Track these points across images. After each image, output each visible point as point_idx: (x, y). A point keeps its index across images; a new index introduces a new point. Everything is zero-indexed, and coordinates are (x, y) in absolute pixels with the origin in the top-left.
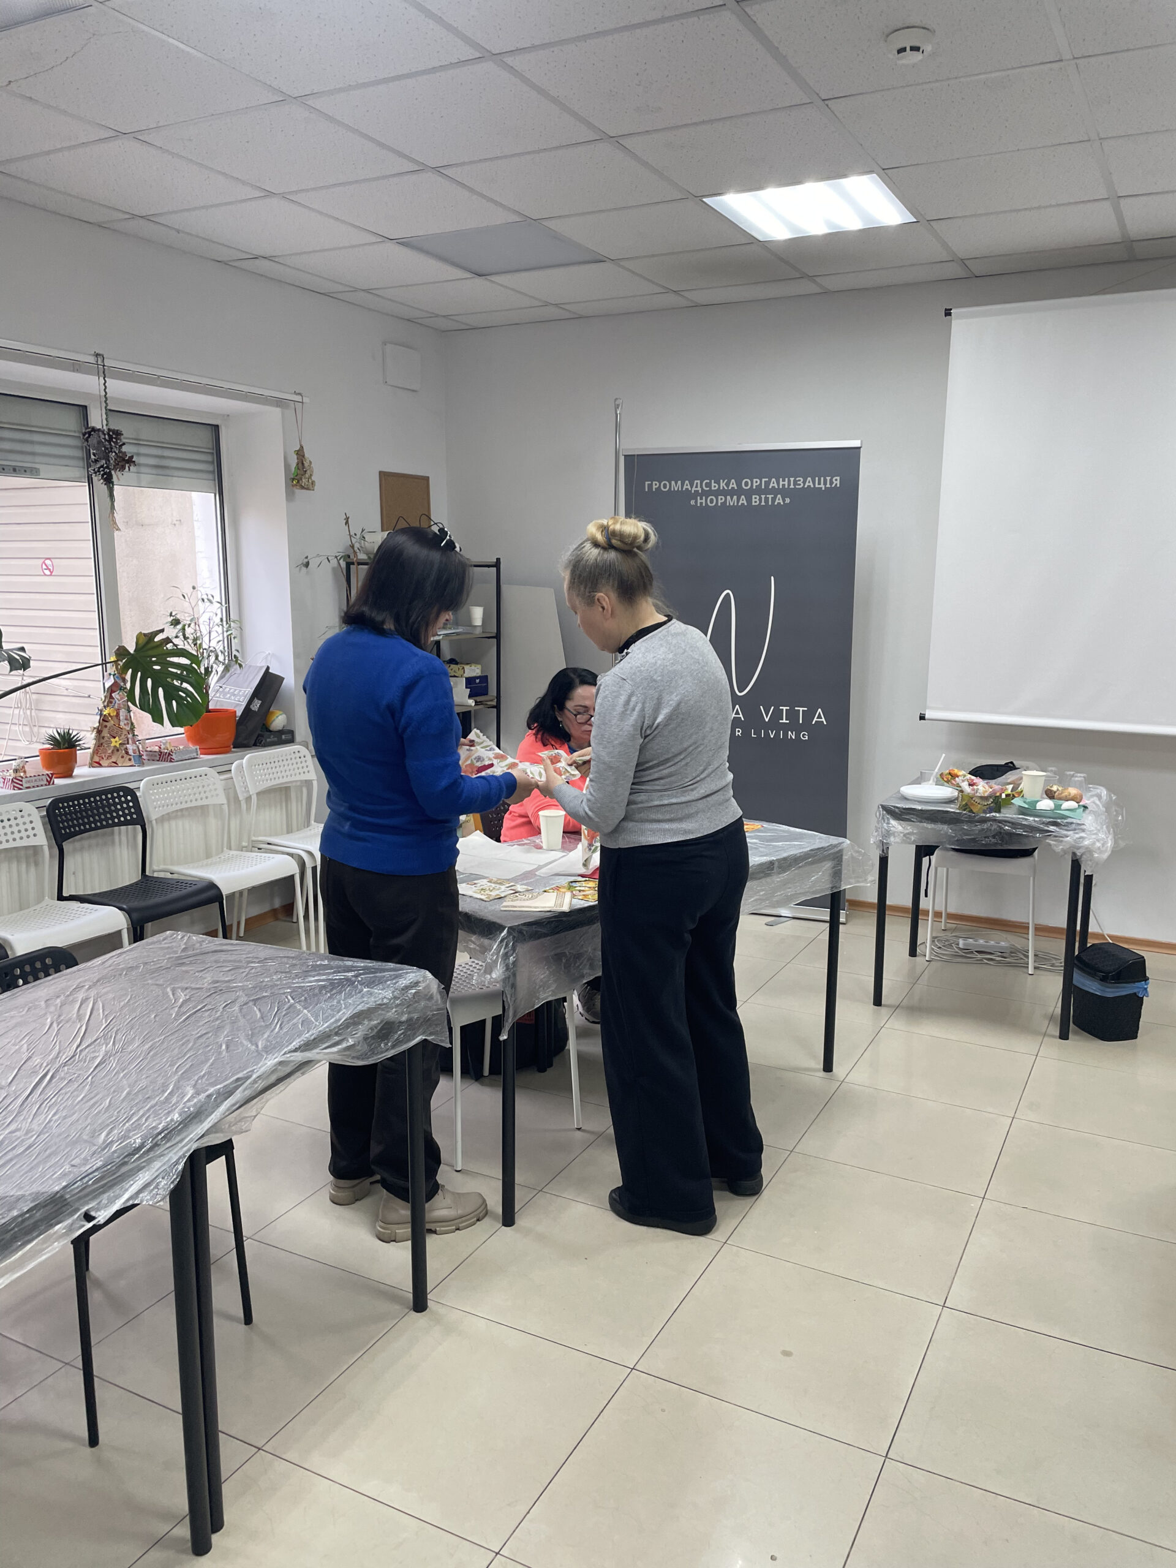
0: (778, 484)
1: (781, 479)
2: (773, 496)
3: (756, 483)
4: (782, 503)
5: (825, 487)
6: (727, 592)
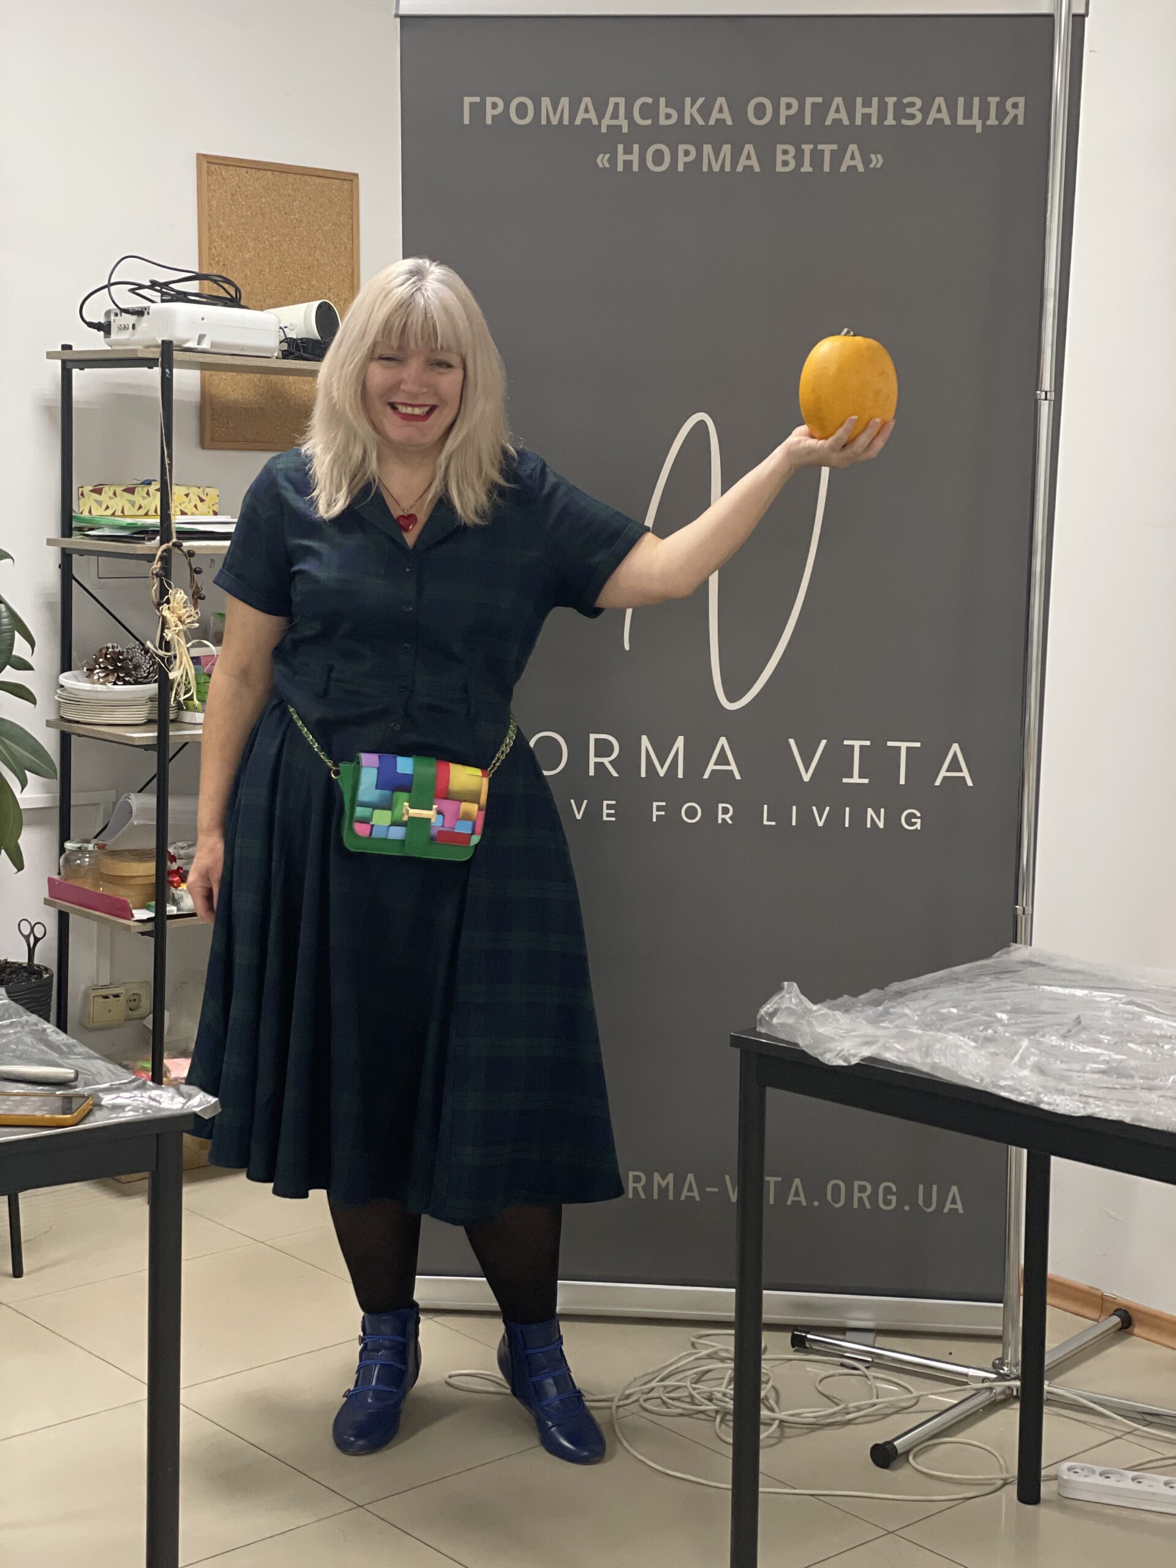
0: (852, 116)
1: (859, 100)
2: (835, 147)
3: (788, 108)
4: (861, 169)
5: (984, 124)
6: (702, 416)
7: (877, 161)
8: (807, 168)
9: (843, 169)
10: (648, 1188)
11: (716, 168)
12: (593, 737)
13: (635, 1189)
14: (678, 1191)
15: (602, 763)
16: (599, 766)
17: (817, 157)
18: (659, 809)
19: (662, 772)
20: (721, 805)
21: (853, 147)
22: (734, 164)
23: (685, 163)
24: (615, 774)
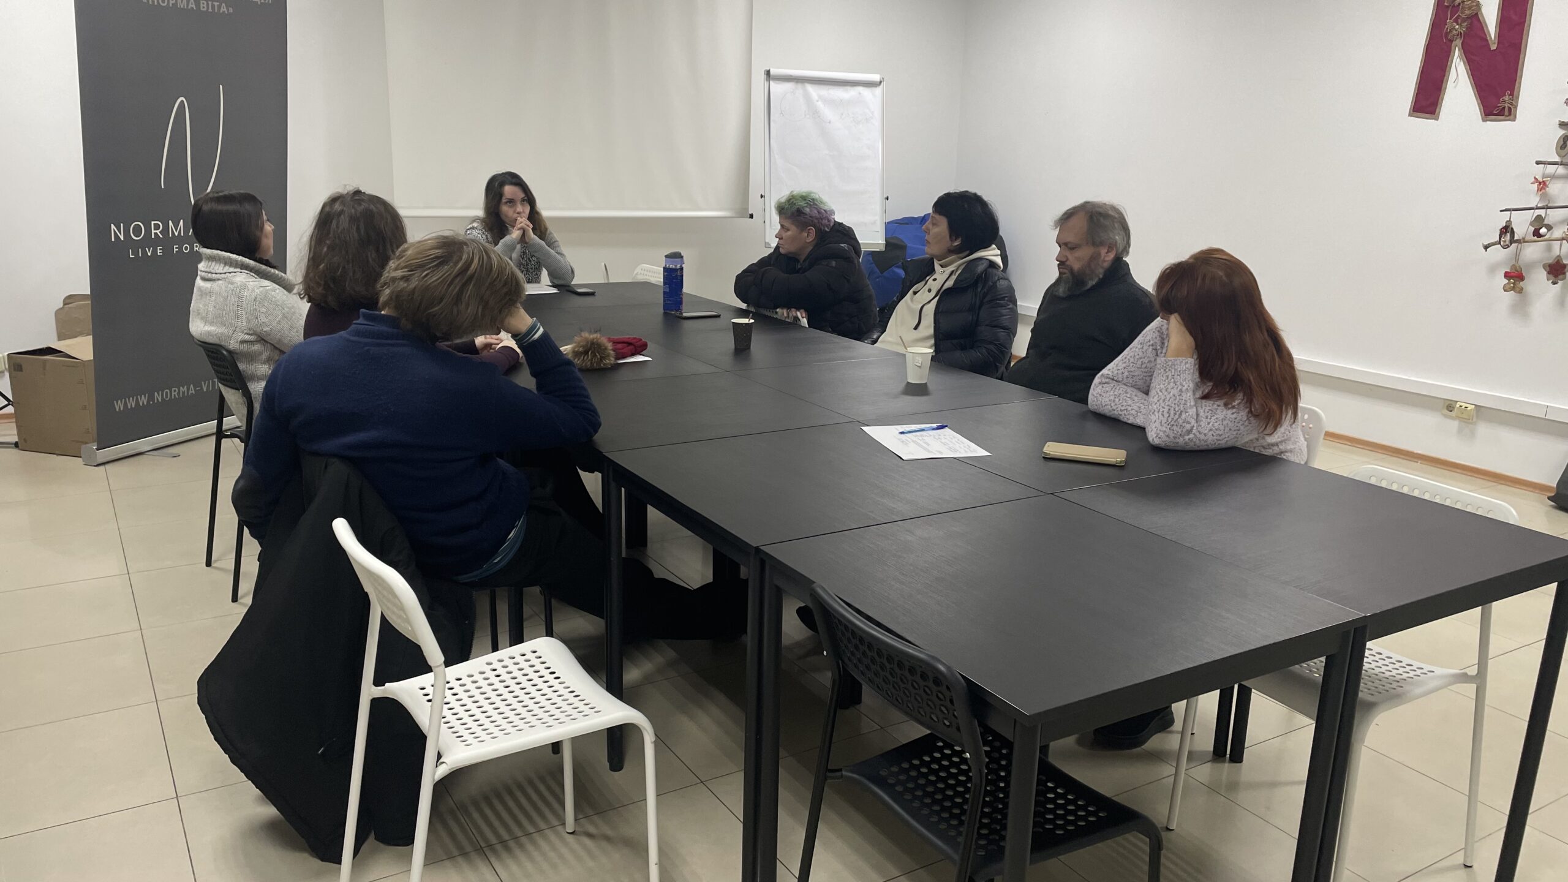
2: (218, 3)
4: (226, 12)
5: (260, 2)
6: (182, 98)
7: (231, 10)
8: (210, 10)
9: (221, 11)
10: (179, 393)
11: (182, 6)
12: (153, 223)
13: (175, 395)
14: (188, 393)
15: (157, 233)
16: (155, 234)
17: (213, 6)
18: (176, 248)
19: (176, 234)
20: (195, 245)
21: (223, 4)
22: (188, 5)
23: (172, 4)
24: (161, 236)
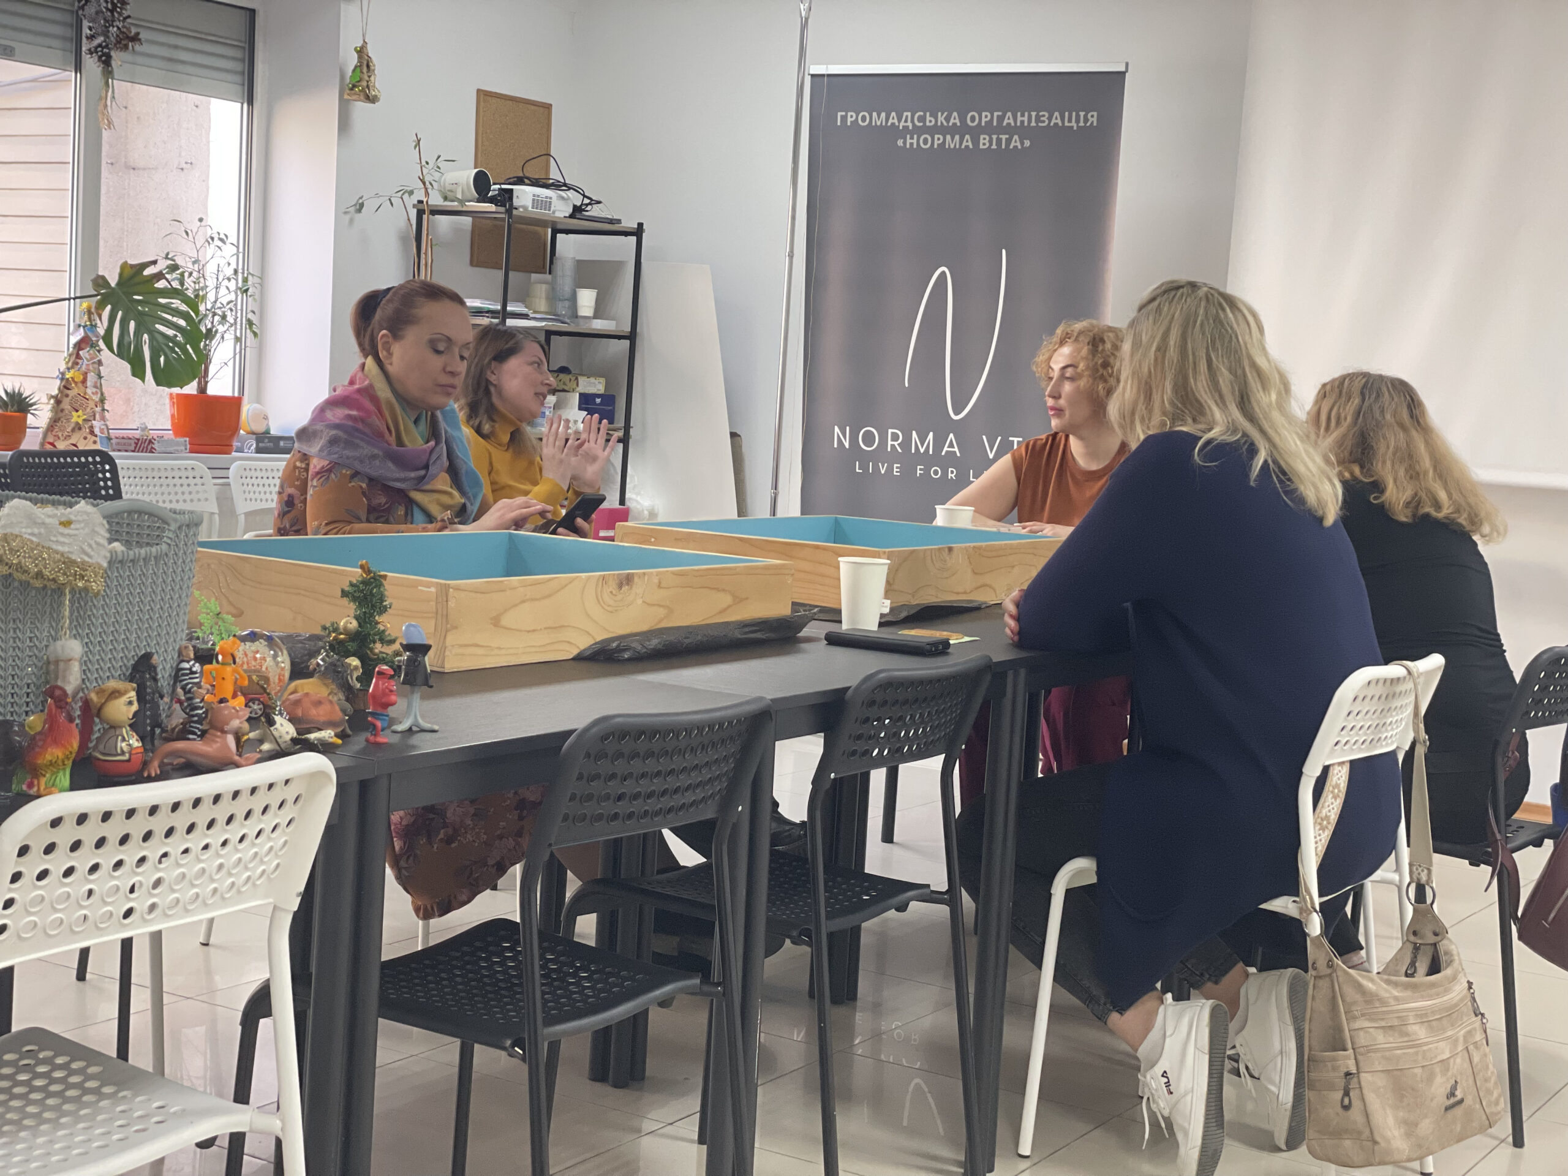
0: (1015, 120)
1: (1019, 114)
2: (1007, 136)
3: (986, 116)
4: (1020, 147)
5: (1078, 126)
6: (943, 269)
7: (1027, 143)
8: (994, 147)
9: (1011, 147)
12: (890, 430)
15: (894, 445)
17: (999, 141)
18: (920, 470)
19: (922, 451)
20: (950, 469)
21: (1016, 137)
22: (961, 143)
23: (938, 144)
24: (900, 450)
